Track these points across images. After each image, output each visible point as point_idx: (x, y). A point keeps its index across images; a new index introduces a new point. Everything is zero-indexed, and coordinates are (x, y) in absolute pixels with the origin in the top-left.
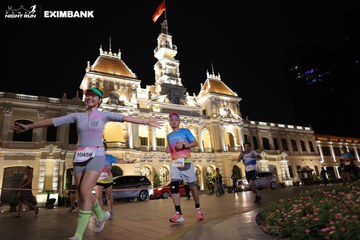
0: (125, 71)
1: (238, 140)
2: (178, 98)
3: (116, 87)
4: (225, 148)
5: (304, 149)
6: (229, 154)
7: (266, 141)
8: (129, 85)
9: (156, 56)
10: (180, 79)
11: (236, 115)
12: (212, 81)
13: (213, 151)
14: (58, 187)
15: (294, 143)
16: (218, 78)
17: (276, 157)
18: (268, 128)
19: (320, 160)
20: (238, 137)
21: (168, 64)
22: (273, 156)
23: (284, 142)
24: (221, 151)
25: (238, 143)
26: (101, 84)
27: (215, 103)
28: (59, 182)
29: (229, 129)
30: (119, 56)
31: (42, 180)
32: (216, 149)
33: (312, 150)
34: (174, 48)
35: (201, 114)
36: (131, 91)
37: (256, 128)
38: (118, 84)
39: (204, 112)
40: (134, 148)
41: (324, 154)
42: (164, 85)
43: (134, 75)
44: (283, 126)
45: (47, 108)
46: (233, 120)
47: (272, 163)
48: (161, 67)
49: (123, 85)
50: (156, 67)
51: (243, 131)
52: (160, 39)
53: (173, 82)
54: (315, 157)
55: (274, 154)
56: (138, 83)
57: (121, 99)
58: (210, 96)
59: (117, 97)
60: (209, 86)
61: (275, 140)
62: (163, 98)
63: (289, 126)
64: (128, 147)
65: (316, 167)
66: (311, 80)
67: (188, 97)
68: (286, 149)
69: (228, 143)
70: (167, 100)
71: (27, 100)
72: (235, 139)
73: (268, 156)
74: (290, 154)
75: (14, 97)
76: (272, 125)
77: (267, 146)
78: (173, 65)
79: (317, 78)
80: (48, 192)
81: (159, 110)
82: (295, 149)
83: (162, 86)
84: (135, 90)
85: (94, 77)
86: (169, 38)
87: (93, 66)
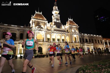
0: (43, 18)
1: (78, 39)
2: (59, 26)
3: (40, 23)
4: (74, 42)
5: (99, 43)
6: (74, 44)
7: (86, 40)
8: (44, 22)
9: (53, 13)
10: (60, 20)
11: (77, 31)
12: (70, 21)
13: (70, 43)
14: (23, 52)
15: (96, 40)
16: (72, 20)
17: (90, 45)
18: (87, 36)
19: (104, 46)
20: (78, 38)
21: (56, 16)
22: (89, 45)
23: (92, 40)
24: (72, 43)
25: (78, 40)
26: (36, 22)
27: (71, 28)
28: (24, 51)
29: (75, 36)
30: (41, 13)
31: (19, 50)
32: (71, 42)
33: (101, 43)
34: (58, 11)
35: (66, 31)
36: (45, 24)
37: (83, 36)
38: (41, 22)
39: (67, 30)
40: (46, 41)
41: (105, 44)
42: (55, 22)
43: (46, 19)
44: (92, 35)
45: (20, 29)
46: (76, 33)
47: (88, 47)
48: (54, 17)
49: (43, 22)
50: (53, 17)
51: (79, 37)
52: (54, 8)
53: (58, 21)
54: (102, 45)
55: (89, 44)
56: (47, 22)
57: (42, 27)
58: (69, 26)
59: (40, 26)
60: (69, 23)
61: (89, 40)
62: (54, 26)
63: (94, 35)
64: (44, 41)
65: (102, 48)
66: (102, 20)
67: (62, 26)
68: (93, 42)
69: (75, 40)
70: (56, 27)
71: (14, 27)
72: (77, 39)
73: (87, 45)
74: (94, 44)
75: (11, 26)
76: (89, 35)
77: (87, 41)
78: (58, 16)
79: (104, 20)
80: (21, 54)
81: (53, 30)
82: (96, 43)
83: (54, 22)
84: (46, 24)
85: (34, 20)
86: (57, 8)
87: (33, 17)
